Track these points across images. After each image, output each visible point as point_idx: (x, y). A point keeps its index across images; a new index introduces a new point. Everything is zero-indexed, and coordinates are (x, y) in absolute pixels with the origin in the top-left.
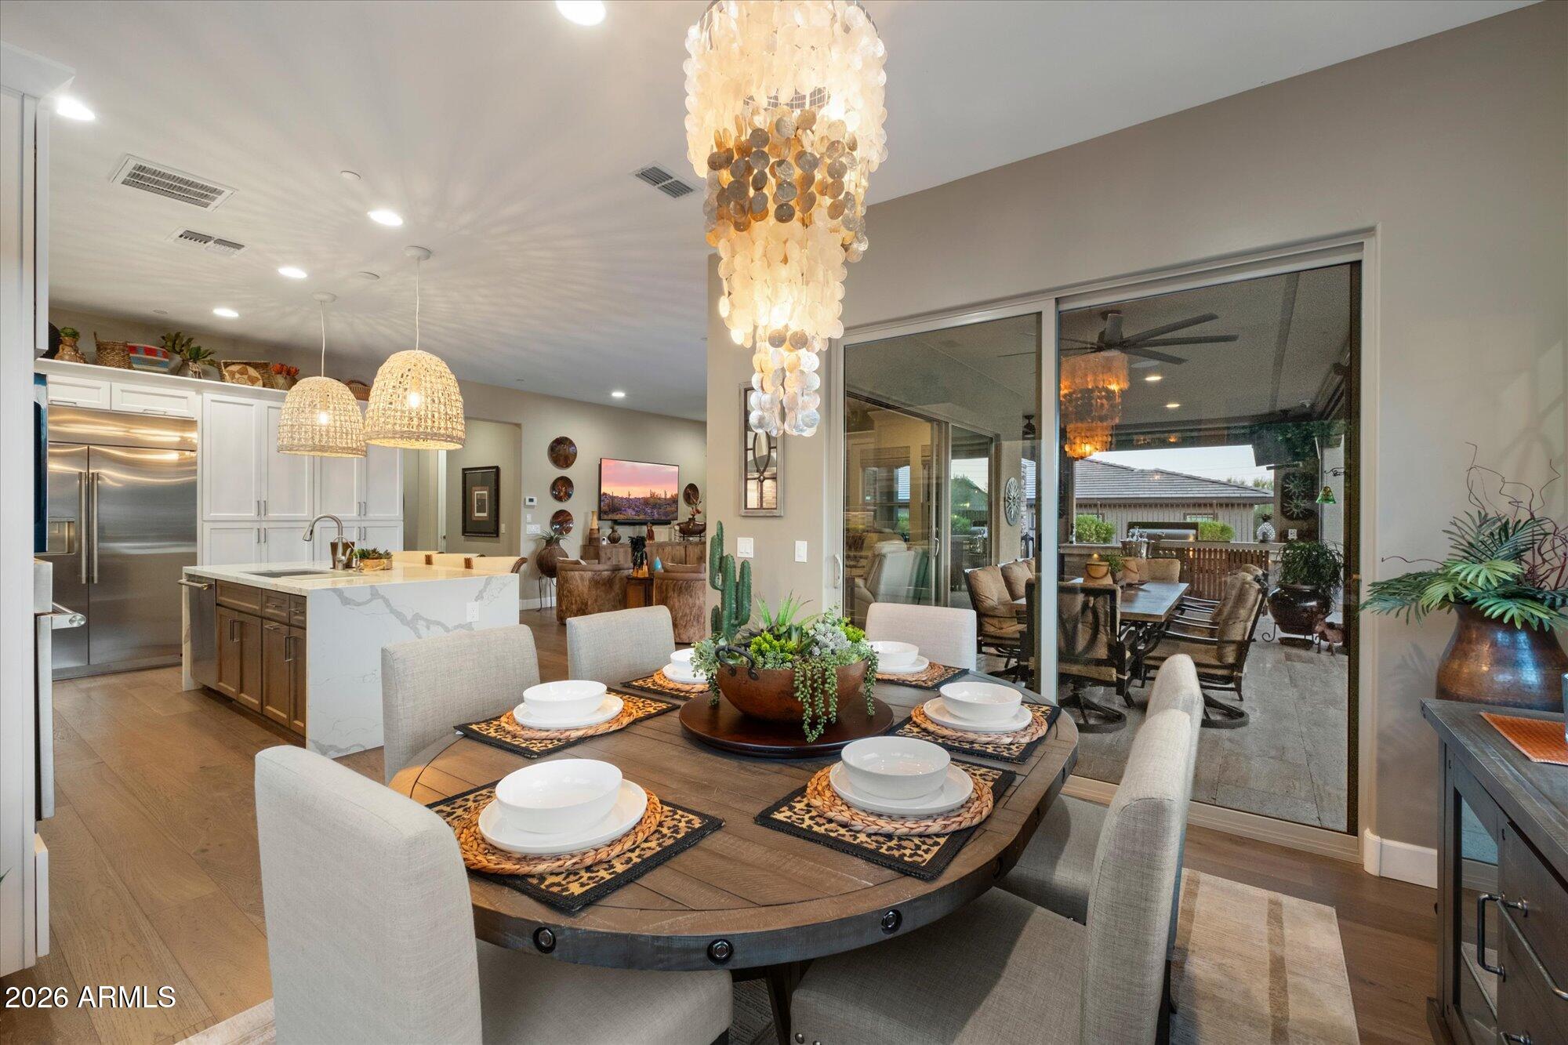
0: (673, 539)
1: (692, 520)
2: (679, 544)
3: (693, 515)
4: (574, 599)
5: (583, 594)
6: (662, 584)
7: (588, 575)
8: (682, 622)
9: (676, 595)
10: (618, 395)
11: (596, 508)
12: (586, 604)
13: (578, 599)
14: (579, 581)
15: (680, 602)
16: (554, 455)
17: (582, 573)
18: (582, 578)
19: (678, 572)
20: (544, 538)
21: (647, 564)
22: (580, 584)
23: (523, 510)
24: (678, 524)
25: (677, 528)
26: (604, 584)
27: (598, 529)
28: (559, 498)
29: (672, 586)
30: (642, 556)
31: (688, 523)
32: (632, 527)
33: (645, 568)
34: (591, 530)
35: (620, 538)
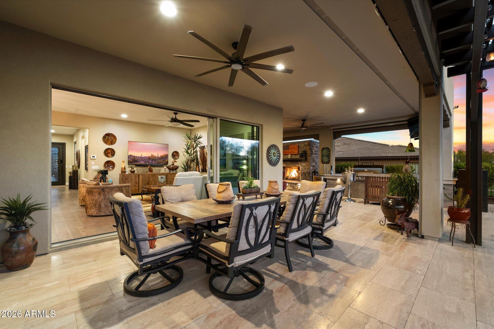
11: (127, 160)
16: (105, 140)
20: (100, 171)
24: (167, 166)
27: (125, 168)
28: (108, 156)
31: (171, 166)
32: (142, 167)
34: (122, 168)
35: (134, 171)
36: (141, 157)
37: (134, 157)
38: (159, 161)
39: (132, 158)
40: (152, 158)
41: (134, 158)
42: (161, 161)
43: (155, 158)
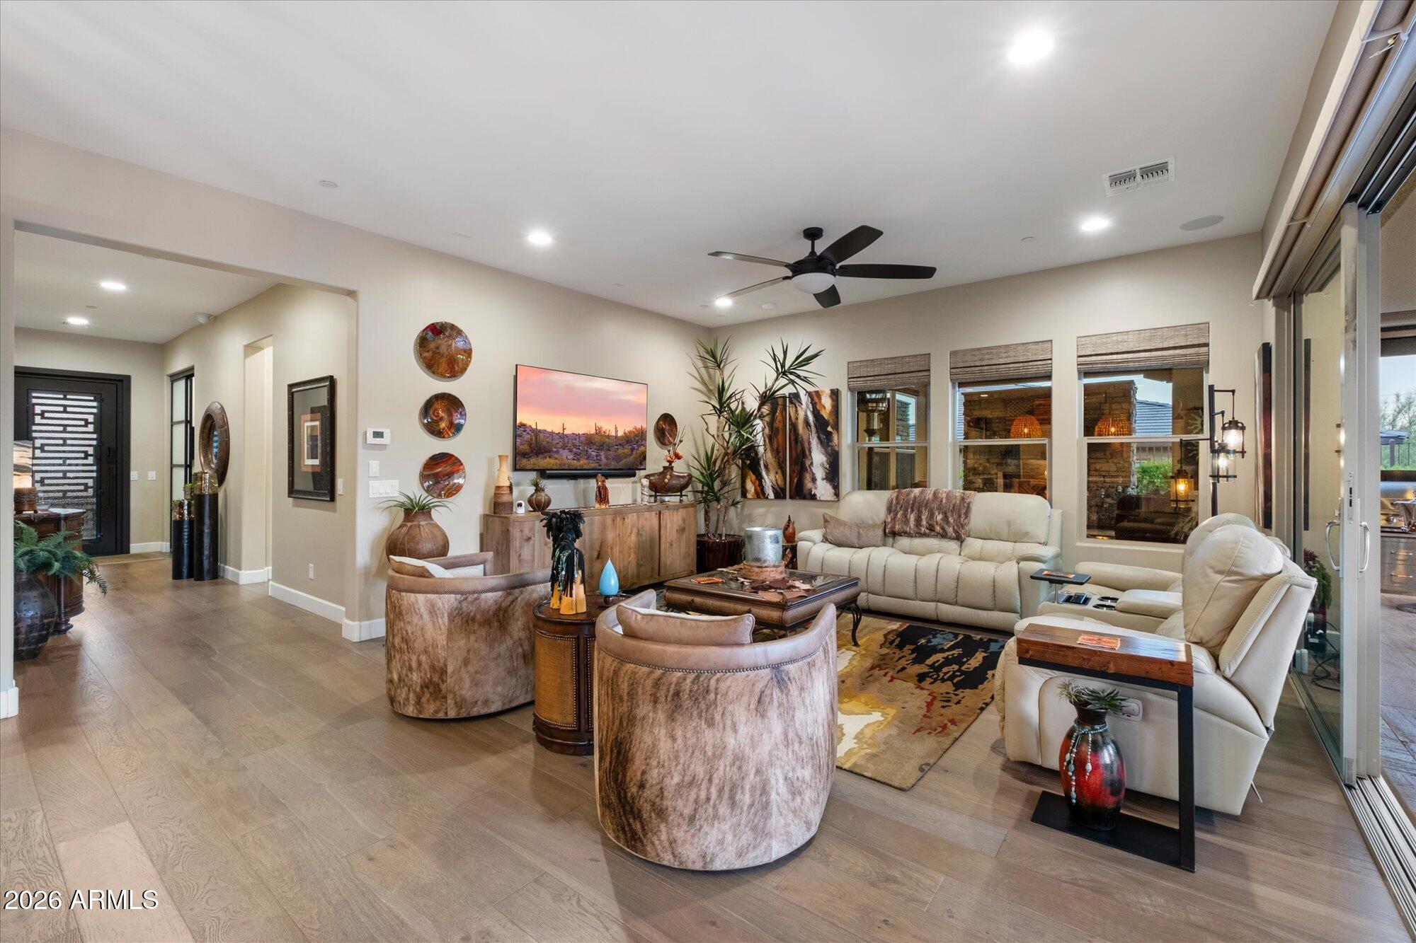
0: (639, 500)
1: (669, 469)
2: (650, 509)
3: (670, 462)
4: (414, 658)
5: (435, 646)
6: (616, 672)
7: (446, 602)
8: (680, 803)
9: (661, 716)
10: (540, 238)
11: (508, 451)
12: (443, 671)
13: (423, 658)
14: (426, 616)
15: (674, 739)
16: (426, 354)
17: (433, 596)
18: (433, 610)
19: (667, 641)
20: (402, 505)
21: (583, 582)
22: (429, 626)
23: (361, 452)
24: (647, 477)
25: (646, 482)
26: (486, 622)
27: (510, 487)
28: (434, 430)
29: (649, 683)
30: (570, 559)
31: (662, 474)
32: (572, 482)
33: (579, 590)
34: (498, 488)
35: (548, 503)
36: (562, 436)
37: (537, 432)
38: (621, 451)
39: (526, 437)
40: (598, 438)
41: (536, 436)
42: (624, 453)
43: (607, 440)
